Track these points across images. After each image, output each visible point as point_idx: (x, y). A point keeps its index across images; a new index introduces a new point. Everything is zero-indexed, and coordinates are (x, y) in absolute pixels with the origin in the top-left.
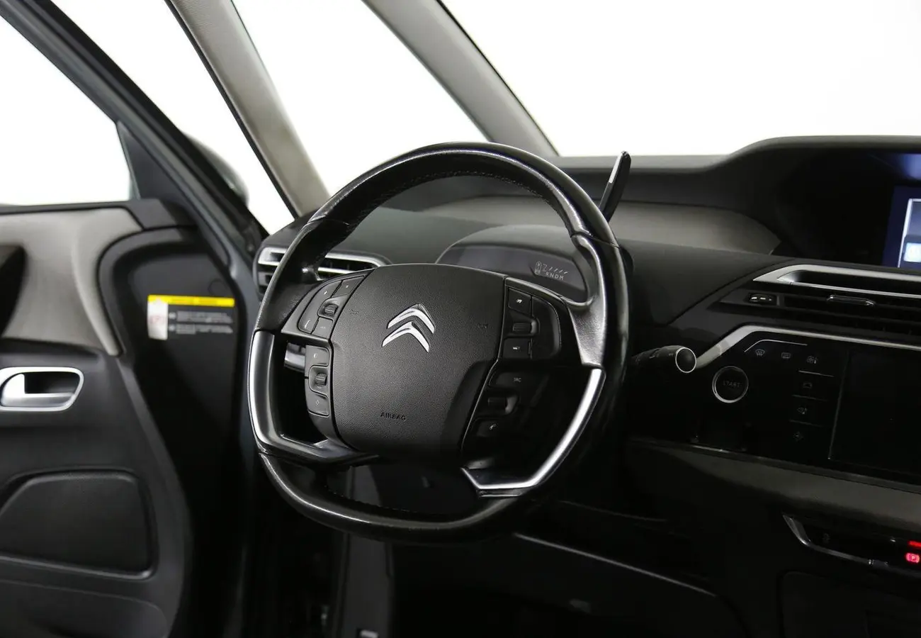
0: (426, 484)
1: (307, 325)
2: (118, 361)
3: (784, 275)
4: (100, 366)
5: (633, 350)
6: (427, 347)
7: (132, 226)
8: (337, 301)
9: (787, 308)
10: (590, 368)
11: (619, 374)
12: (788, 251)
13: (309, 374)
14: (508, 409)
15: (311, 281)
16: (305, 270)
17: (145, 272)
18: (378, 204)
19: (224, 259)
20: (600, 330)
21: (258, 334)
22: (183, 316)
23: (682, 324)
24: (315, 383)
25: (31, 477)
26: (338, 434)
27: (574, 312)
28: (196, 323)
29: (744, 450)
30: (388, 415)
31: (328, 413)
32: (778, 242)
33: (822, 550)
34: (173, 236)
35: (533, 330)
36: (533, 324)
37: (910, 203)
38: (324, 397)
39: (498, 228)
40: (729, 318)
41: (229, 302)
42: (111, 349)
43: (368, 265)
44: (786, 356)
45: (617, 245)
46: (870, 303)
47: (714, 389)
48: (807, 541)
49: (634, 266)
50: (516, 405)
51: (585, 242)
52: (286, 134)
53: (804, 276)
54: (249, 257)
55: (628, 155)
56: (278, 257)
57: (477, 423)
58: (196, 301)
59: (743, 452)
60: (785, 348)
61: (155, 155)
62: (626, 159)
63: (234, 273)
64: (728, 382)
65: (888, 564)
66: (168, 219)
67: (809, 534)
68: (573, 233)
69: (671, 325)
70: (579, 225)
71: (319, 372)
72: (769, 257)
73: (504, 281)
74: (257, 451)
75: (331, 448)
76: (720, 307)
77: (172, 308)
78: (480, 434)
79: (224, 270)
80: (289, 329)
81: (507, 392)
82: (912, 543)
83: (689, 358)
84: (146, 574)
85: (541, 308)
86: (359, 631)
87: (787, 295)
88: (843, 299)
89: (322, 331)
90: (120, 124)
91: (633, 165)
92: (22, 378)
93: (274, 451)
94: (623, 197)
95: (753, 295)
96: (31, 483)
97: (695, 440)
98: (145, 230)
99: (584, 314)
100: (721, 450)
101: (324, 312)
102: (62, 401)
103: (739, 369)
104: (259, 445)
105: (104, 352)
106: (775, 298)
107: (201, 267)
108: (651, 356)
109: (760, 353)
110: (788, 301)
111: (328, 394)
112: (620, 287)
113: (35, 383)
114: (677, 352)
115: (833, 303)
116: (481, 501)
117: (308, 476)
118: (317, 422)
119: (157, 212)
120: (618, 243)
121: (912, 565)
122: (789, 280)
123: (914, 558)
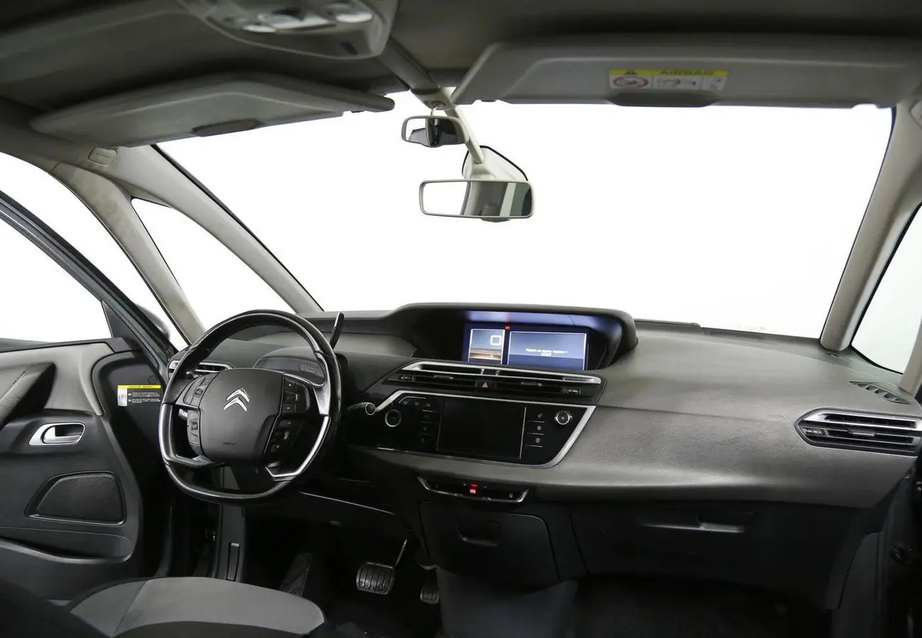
0: (257, 472)
1: (188, 400)
2: (101, 418)
3: (415, 367)
4: (93, 421)
5: (344, 406)
6: (245, 409)
7: (109, 351)
8: (203, 388)
9: (417, 382)
10: (325, 416)
11: (337, 418)
12: (419, 355)
13: (189, 424)
14: (286, 437)
15: (191, 378)
16: (188, 373)
17: (115, 374)
18: (227, 337)
19: (156, 366)
21: (164, 405)
22: (135, 394)
23: (371, 391)
24: (192, 429)
25: (61, 477)
26: (204, 454)
27: (316, 389)
28: (142, 398)
30: (227, 444)
31: (198, 443)
32: (416, 349)
33: (435, 491)
34: (130, 355)
35: (297, 399)
36: (297, 396)
37: (472, 330)
38: (196, 435)
39: (285, 349)
40: (393, 388)
41: (159, 387)
42: (98, 413)
43: (223, 368)
44: (417, 404)
46: (451, 378)
47: (386, 420)
48: (428, 487)
50: (289, 436)
51: (320, 356)
52: (183, 306)
53: (424, 367)
54: (166, 363)
55: (342, 312)
56: (177, 364)
57: (270, 446)
58: (142, 387)
59: (400, 449)
60: (417, 400)
61: (120, 316)
62: (341, 316)
63: (161, 372)
64: (392, 417)
65: (463, 495)
66: (127, 347)
67: (429, 483)
68: (315, 352)
69: (365, 392)
70: (318, 348)
71: (194, 423)
72: (411, 358)
73: (282, 376)
74: (163, 464)
75: (201, 460)
76: (386, 382)
77: (129, 391)
78: (273, 450)
79: (156, 371)
80: (179, 402)
81: (284, 430)
82: (472, 485)
83: (372, 407)
84: (121, 523)
85: (299, 388)
86: (230, 544)
87: (416, 376)
88: (440, 377)
89: (195, 403)
90: (103, 302)
91: (345, 317)
92: (54, 428)
93: (172, 464)
94: (342, 332)
95: (402, 376)
96: (60, 480)
97: (378, 445)
98: (115, 353)
99: (320, 389)
100: (392, 449)
101: (196, 394)
102: (74, 439)
103: (397, 411)
104: (165, 461)
105: (95, 414)
106: (412, 377)
107: (145, 370)
108: (354, 407)
109: (405, 403)
110: (417, 379)
111: (198, 434)
112: (337, 377)
113: (60, 431)
114: (366, 406)
115: (436, 379)
116: (274, 483)
117: (190, 475)
118: (193, 448)
119: (122, 344)
121: (473, 494)
122: (418, 369)
123: (473, 491)
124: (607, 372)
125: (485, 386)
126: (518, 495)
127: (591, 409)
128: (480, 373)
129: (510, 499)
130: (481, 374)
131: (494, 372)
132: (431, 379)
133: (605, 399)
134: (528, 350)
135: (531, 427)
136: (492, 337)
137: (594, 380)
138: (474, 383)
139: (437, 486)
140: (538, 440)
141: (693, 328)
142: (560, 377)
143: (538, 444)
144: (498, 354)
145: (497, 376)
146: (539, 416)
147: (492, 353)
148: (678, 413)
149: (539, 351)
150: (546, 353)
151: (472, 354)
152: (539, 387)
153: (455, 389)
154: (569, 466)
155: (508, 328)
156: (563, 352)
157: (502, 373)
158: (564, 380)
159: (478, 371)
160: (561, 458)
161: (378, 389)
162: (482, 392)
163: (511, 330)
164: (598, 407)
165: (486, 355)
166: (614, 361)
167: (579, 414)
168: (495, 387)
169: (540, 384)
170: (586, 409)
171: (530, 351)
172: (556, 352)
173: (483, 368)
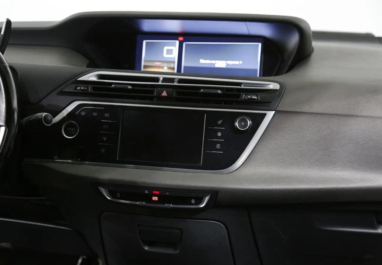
3: (92, 77)
5: (21, 116)
9: (94, 92)
11: (14, 130)
12: (93, 65)
20: (2, 108)
23: (45, 102)
29: (79, 159)
32: (88, 61)
33: (116, 200)
37: (144, 42)
40: (70, 98)
44: (95, 114)
45: (8, 65)
46: (130, 87)
47: (63, 132)
48: (110, 197)
49: (19, 76)
53: (101, 77)
55: (10, 21)
59: (79, 161)
60: (94, 110)
62: (9, 22)
64: (69, 128)
65: (145, 203)
67: (111, 193)
69: (40, 103)
72: (85, 69)
76: (62, 93)
82: (154, 192)
83: (50, 118)
87: (93, 86)
88: (117, 86)
91: (13, 26)
94: (9, 43)
95: (78, 87)
97: (56, 158)
100: (70, 161)
103: (74, 122)
106: (88, 87)
108: (31, 118)
109: (83, 114)
110: (94, 88)
112: (11, 86)
114: (43, 116)
115: (114, 88)
120: (8, 64)
121: (155, 202)
122: (94, 79)
123: (155, 198)
124: (285, 78)
125: (164, 94)
126: (200, 200)
127: (270, 114)
128: (158, 81)
129: (193, 204)
130: (160, 83)
131: (172, 80)
132: (110, 88)
133: (285, 104)
134: (202, 61)
135: (211, 133)
136: (166, 48)
137: (273, 86)
138: (153, 91)
139: (118, 195)
140: (218, 146)
141: (368, 38)
142: (239, 84)
143: (218, 150)
144: (172, 66)
145: (176, 84)
146: (219, 122)
147: (165, 65)
148: (357, 116)
149: (213, 62)
150: (220, 64)
151: (145, 67)
152: (219, 94)
153: (134, 98)
154: (249, 171)
155: (181, 39)
156: (237, 63)
157: (180, 81)
158: (243, 87)
159: (157, 80)
160: (241, 164)
161: (54, 100)
162: (161, 100)
163: (185, 40)
164: (277, 112)
165: (159, 67)
166: (291, 68)
167: (258, 120)
168: (175, 95)
169: (219, 91)
170: (265, 114)
171: (204, 62)
172: (231, 63)
173: (161, 77)
